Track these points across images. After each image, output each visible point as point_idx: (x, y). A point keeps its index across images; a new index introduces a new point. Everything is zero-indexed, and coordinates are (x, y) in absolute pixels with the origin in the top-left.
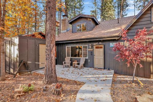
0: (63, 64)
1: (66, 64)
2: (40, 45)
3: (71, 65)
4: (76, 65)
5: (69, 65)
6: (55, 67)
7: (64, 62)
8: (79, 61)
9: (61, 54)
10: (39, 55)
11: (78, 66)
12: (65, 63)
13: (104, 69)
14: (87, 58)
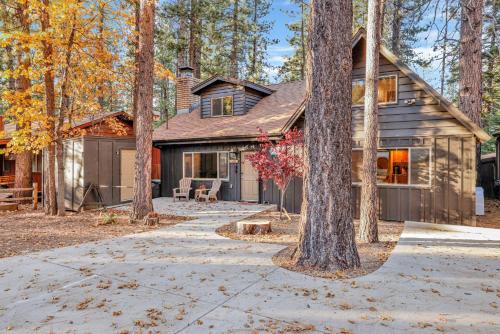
0: (172, 196)
1: (180, 194)
2: (123, 152)
3: (192, 195)
4: (201, 195)
5: (187, 194)
6: (151, 203)
7: (174, 190)
8: (209, 186)
9: (170, 172)
10: (120, 174)
11: (204, 196)
12: (178, 191)
13: (260, 202)
14: (227, 180)
